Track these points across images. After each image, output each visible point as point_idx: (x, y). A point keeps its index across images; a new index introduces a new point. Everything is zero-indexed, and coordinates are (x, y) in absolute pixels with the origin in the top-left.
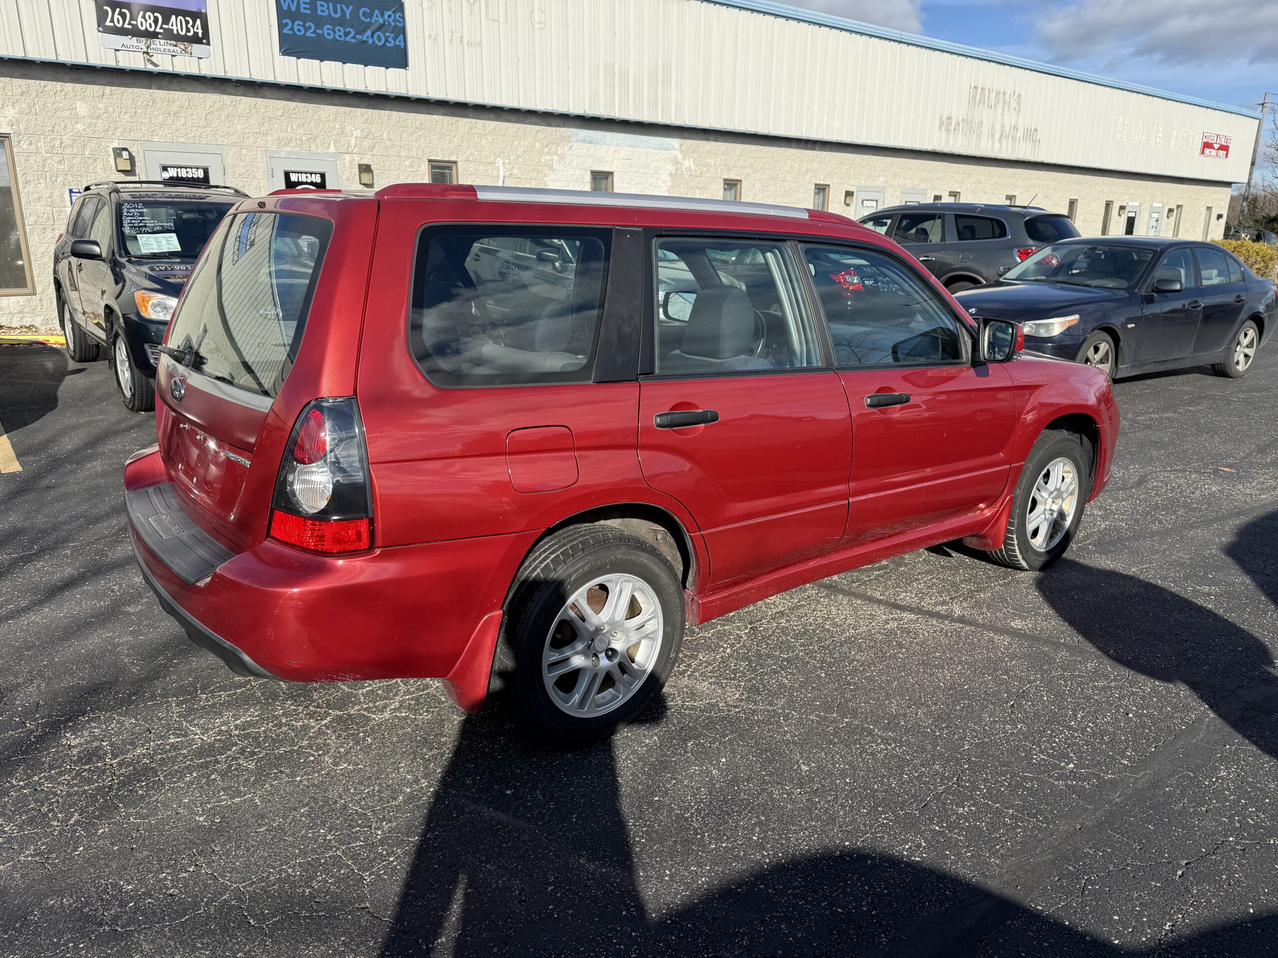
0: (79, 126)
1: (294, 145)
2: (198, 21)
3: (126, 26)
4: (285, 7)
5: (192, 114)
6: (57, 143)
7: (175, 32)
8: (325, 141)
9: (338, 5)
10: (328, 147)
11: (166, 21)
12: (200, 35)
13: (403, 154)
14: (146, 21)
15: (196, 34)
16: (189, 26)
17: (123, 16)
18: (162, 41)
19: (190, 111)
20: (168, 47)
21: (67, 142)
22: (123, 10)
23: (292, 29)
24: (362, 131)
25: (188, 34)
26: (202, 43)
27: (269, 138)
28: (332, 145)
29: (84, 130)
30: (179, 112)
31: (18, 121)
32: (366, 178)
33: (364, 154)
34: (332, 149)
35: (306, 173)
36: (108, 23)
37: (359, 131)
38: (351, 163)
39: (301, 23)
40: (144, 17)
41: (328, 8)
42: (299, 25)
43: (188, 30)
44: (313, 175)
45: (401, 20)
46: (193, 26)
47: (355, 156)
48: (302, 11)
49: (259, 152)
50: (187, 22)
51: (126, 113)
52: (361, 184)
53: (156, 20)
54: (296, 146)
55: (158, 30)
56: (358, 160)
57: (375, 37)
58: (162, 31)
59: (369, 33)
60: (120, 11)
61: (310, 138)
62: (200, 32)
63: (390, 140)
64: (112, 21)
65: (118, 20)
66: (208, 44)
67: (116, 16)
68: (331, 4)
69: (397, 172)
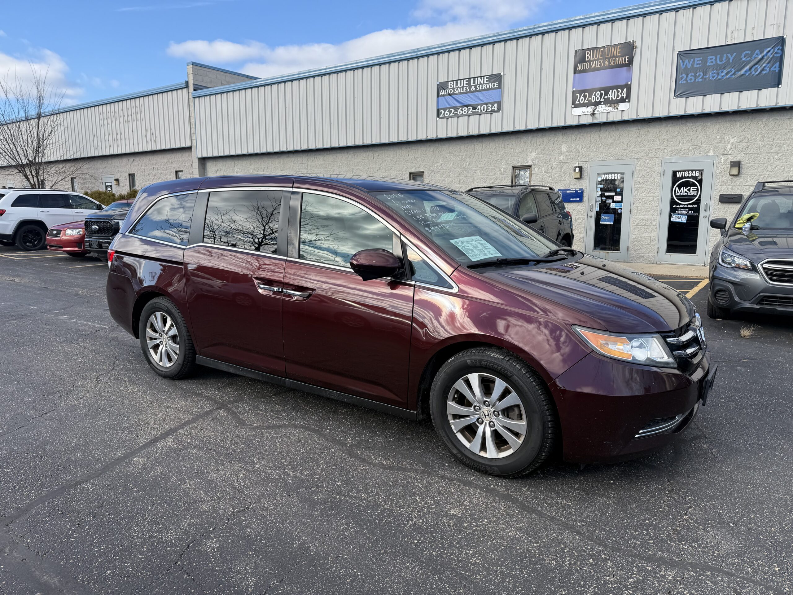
0: (562, 157)
1: (682, 153)
2: (625, 90)
3: (586, 102)
4: (683, 67)
5: (620, 143)
6: (550, 167)
7: (611, 99)
8: (707, 148)
9: (725, 55)
10: (709, 152)
11: (606, 94)
12: (625, 98)
13: (773, 150)
14: (596, 96)
15: (622, 97)
16: (619, 94)
17: (585, 97)
18: (603, 106)
19: (619, 141)
20: (606, 108)
21: (554, 166)
22: (586, 94)
23: (686, 80)
24: (738, 138)
25: (618, 98)
26: (625, 102)
27: (666, 151)
28: (711, 151)
29: (563, 159)
30: (613, 143)
31: (536, 159)
32: (735, 171)
33: (738, 154)
34: (711, 153)
35: (688, 171)
36: (577, 102)
37: (735, 138)
38: (725, 161)
39: (693, 74)
40: (595, 95)
41: (716, 60)
42: (692, 76)
43: (618, 96)
44: (694, 172)
45: (780, 51)
46: (621, 94)
47: (729, 156)
48: (695, 66)
49: (657, 161)
50: (618, 92)
51: (585, 147)
52: (730, 175)
53: (601, 96)
54: (683, 154)
55: (602, 100)
56: (731, 158)
57: (753, 69)
58: (604, 100)
59: (747, 68)
60: (584, 94)
61: (695, 148)
62: (625, 95)
63: (763, 141)
64: (579, 101)
65: (582, 99)
66: (629, 101)
67: (582, 97)
68: (719, 56)
69: (766, 164)
